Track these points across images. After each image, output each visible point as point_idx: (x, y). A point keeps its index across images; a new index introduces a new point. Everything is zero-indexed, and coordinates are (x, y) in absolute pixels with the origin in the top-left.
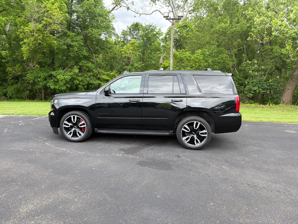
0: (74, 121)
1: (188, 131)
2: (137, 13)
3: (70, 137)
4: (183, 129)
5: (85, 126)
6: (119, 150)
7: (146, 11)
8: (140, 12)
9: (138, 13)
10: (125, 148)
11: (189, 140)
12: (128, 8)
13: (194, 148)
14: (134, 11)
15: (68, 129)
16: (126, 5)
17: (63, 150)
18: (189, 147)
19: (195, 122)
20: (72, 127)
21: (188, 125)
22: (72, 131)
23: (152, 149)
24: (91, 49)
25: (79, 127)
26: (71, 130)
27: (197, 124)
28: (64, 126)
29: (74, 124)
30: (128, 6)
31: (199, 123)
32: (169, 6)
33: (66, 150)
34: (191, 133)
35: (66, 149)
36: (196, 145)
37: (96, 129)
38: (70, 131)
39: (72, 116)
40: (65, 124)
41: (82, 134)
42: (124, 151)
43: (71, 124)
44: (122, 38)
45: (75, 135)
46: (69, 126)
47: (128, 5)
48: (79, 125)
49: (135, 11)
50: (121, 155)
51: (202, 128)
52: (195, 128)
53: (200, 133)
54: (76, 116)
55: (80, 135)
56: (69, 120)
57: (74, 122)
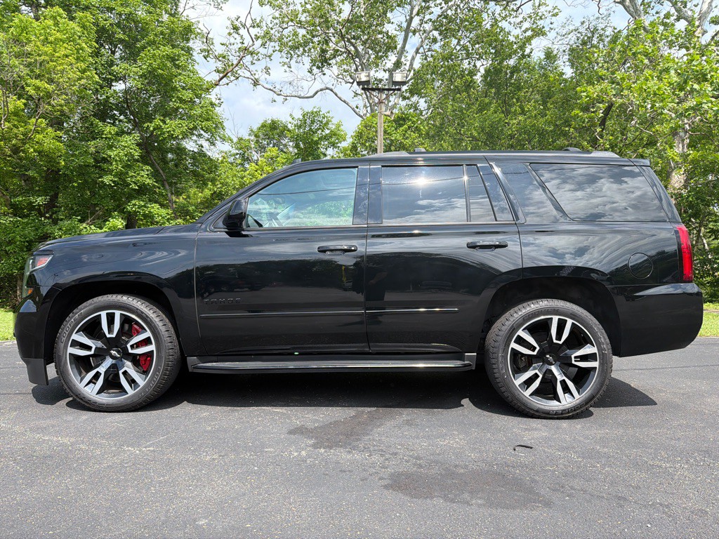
0: (110, 331)
1: (534, 350)
2: (278, 95)
3: (91, 392)
4: (513, 345)
5: (152, 347)
6: (290, 432)
7: (300, 89)
8: (285, 92)
9: (282, 93)
10: (310, 425)
11: (537, 384)
12: (256, 83)
13: (556, 413)
14: (270, 90)
15: (84, 364)
16: (252, 75)
17: (61, 445)
18: (537, 411)
19: (555, 319)
20: (100, 355)
21: (532, 330)
22: (102, 369)
23: (408, 423)
24: (161, 172)
25: (130, 351)
26: (97, 366)
27: (561, 325)
28: (71, 350)
29: (112, 343)
30: (256, 77)
31: (569, 322)
32: (352, 83)
33: (72, 445)
34: (540, 357)
35: (73, 440)
36: (563, 402)
37: (192, 360)
38: (92, 368)
39: (103, 314)
40: (76, 344)
41: (141, 381)
42: (309, 438)
43: (100, 344)
44: (237, 156)
45: (112, 383)
46: (92, 352)
47: (255, 74)
48: (129, 346)
49: (274, 90)
50: (304, 453)
51: (578, 339)
52: (555, 341)
53: (573, 356)
54: (118, 314)
55: (132, 382)
56: (92, 329)
57: (108, 336)
